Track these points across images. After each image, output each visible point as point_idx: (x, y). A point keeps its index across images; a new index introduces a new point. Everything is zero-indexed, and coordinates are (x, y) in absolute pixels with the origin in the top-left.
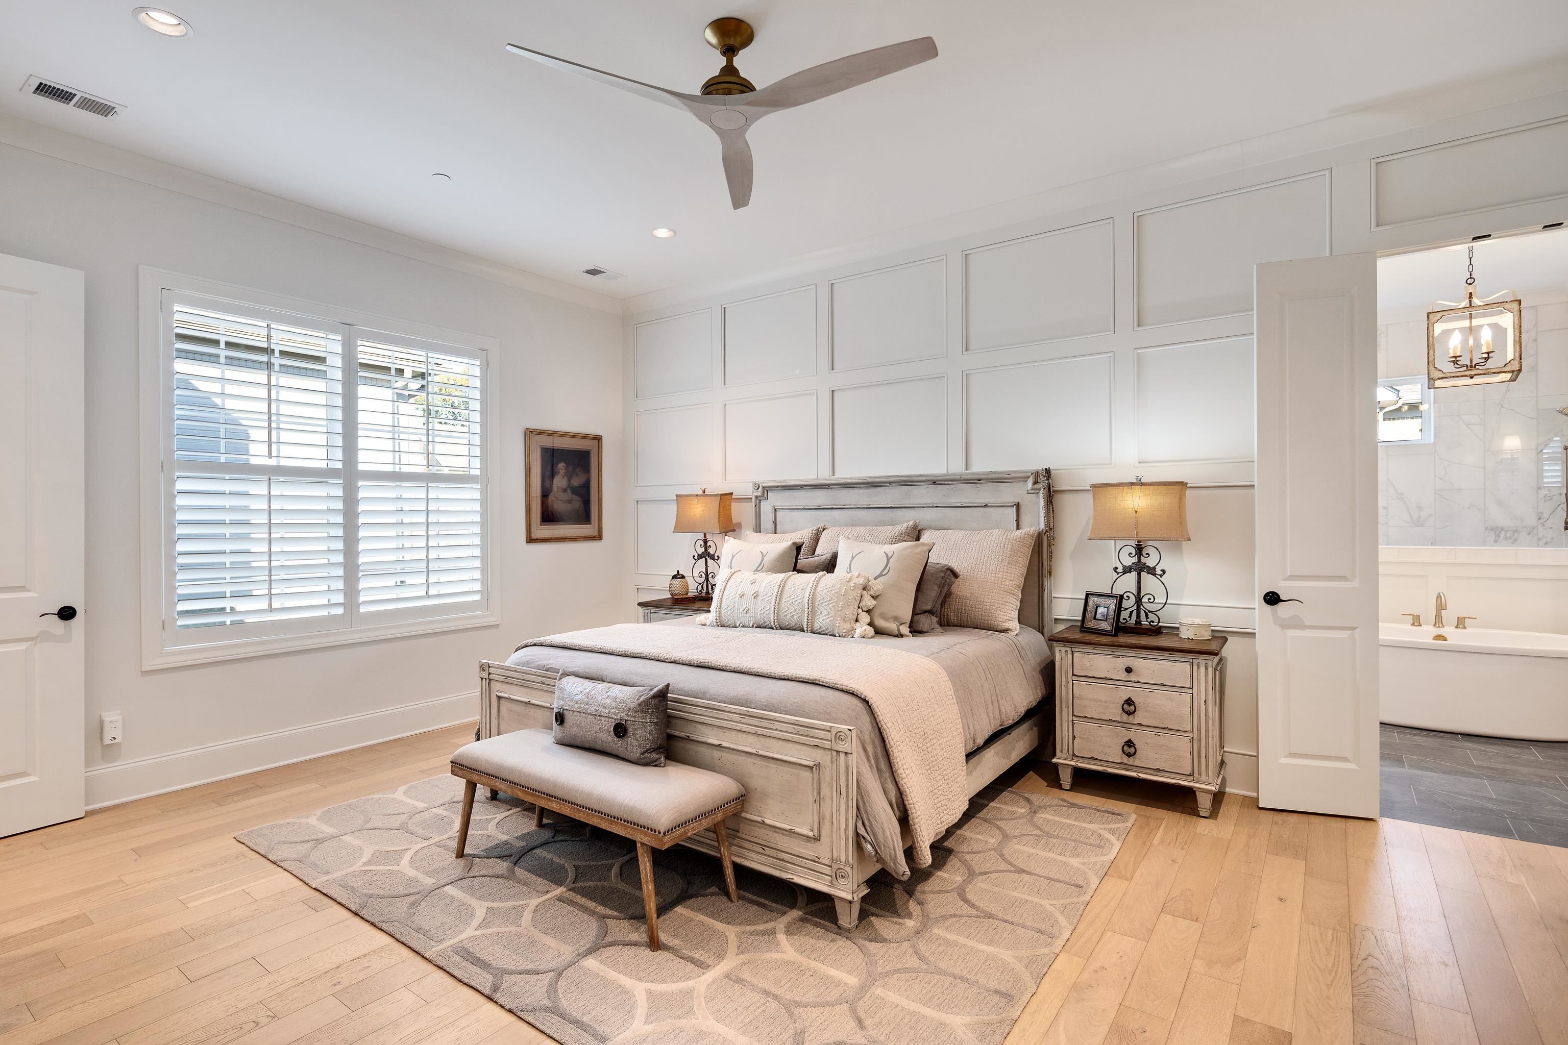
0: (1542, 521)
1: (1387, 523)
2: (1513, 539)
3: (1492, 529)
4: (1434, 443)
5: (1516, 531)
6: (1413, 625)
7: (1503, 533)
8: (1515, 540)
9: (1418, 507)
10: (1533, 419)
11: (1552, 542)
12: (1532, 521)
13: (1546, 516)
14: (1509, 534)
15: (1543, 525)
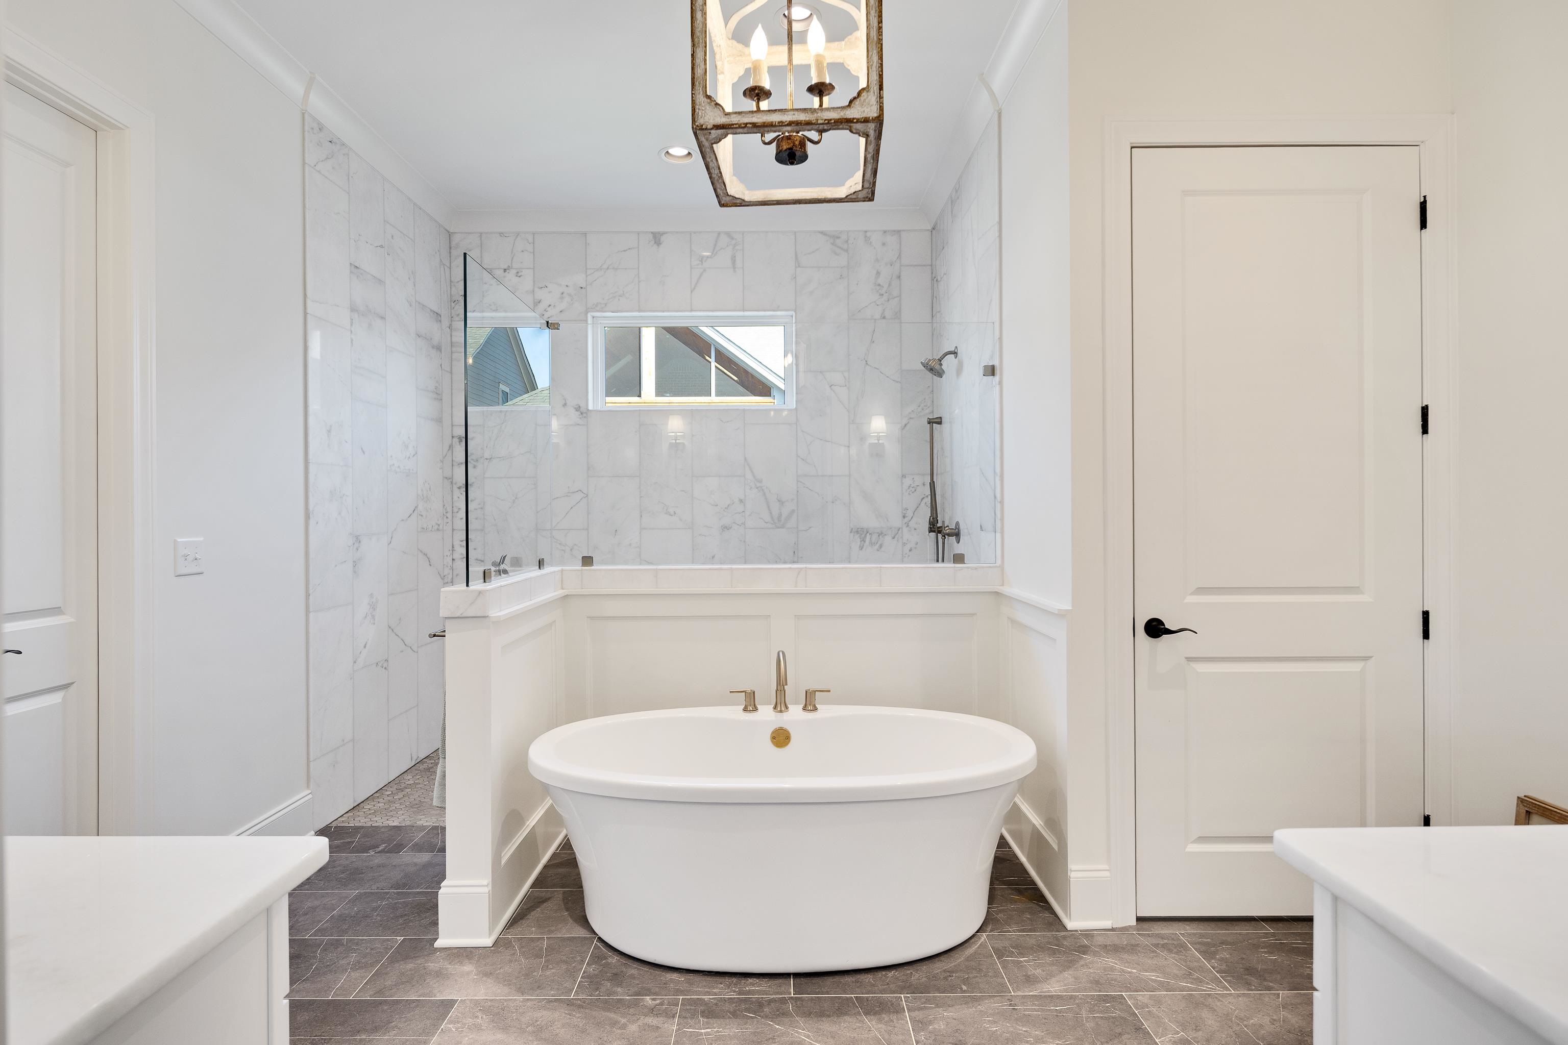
0: (906, 520)
1: (744, 524)
2: (878, 545)
3: (857, 532)
4: (796, 409)
5: (882, 533)
6: (745, 710)
7: (868, 536)
8: (881, 546)
9: (779, 501)
10: (897, 382)
11: (916, 548)
12: (896, 521)
13: (910, 514)
14: (875, 537)
15: (908, 526)
